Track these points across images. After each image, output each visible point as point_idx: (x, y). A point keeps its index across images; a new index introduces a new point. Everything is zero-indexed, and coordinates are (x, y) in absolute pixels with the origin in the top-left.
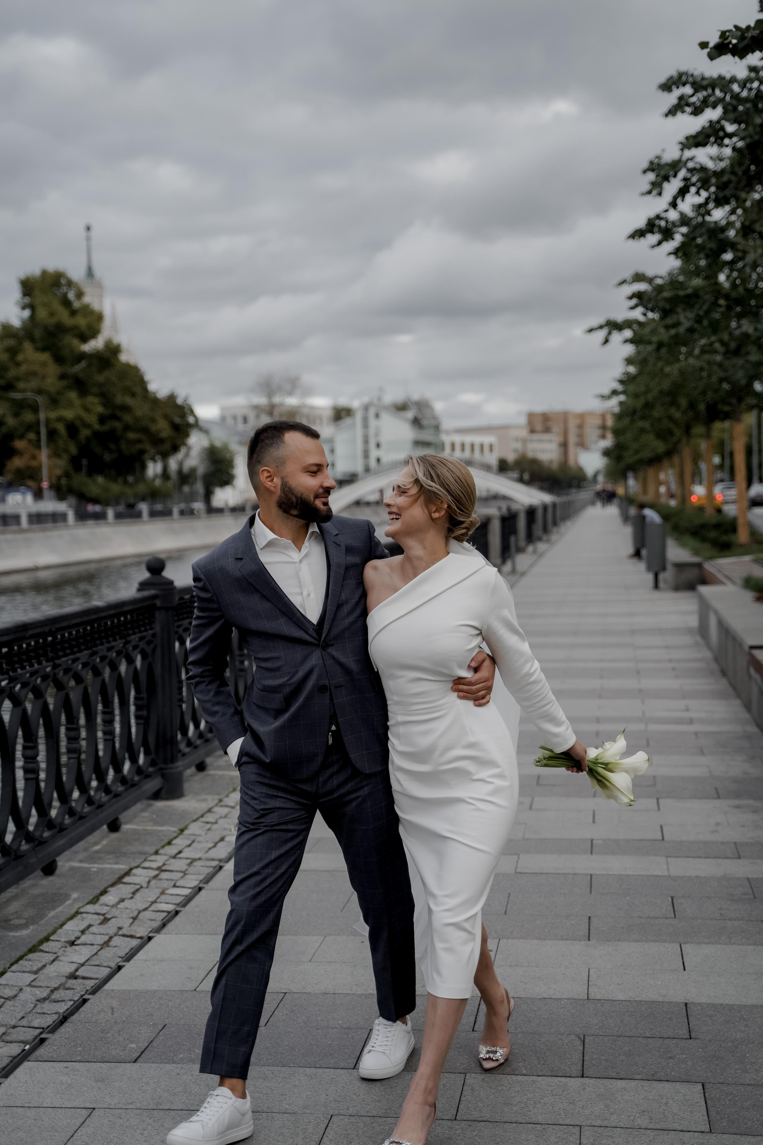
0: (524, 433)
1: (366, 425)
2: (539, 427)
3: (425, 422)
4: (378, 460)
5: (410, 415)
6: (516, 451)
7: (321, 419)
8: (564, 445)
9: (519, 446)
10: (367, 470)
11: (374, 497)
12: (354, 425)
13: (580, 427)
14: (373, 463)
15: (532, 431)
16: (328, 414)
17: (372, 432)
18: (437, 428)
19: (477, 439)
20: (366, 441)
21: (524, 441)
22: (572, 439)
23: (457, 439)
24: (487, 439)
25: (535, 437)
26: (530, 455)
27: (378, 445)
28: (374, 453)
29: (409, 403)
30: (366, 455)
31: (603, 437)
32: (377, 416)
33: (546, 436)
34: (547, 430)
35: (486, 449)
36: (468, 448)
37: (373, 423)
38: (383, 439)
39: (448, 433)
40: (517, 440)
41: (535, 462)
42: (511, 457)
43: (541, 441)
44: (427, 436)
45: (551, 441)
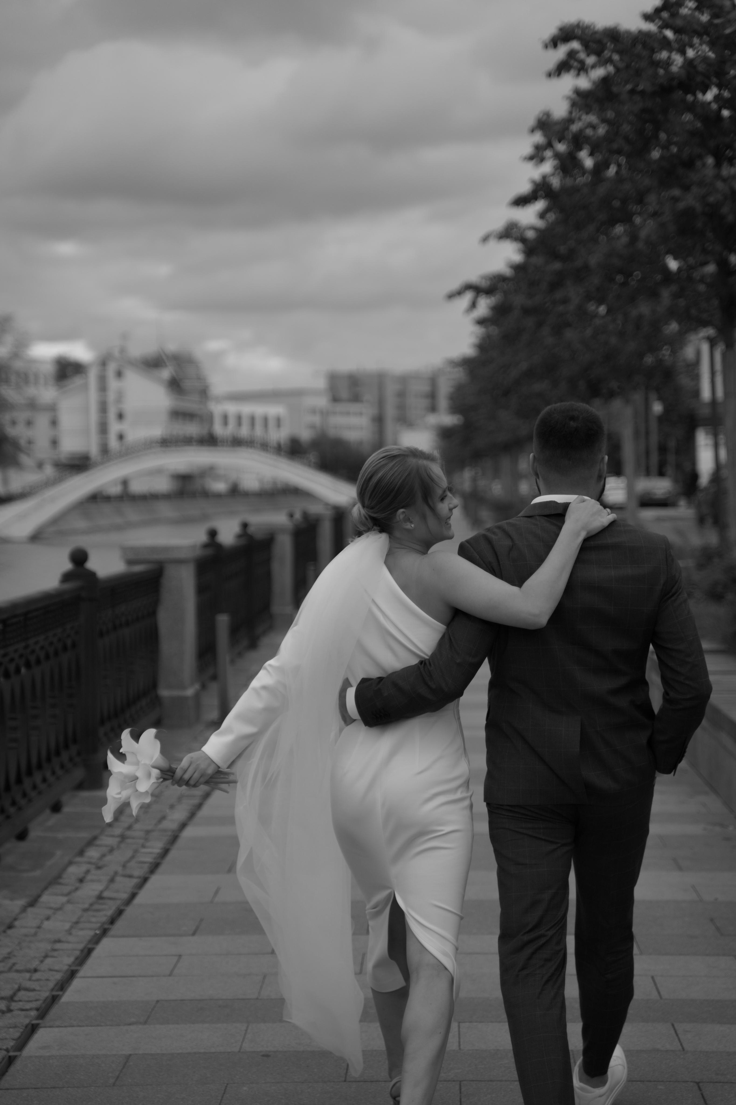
0: (322, 402)
1: (103, 387)
2: (344, 394)
3: (187, 384)
4: (121, 437)
5: (166, 373)
6: (312, 427)
7: (36, 376)
8: (379, 420)
9: (316, 419)
10: (105, 450)
11: (116, 490)
12: (85, 387)
13: (401, 395)
14: (113, 443)
15: (335, 399)
16: (49, 369)
17: (111, 396)
18: (204, 393)
19: (259, 410)
20: (103, 408)
21: (324, 414)
22: (390, 412)
23: (232, 408)
24: (274, 410)
25: (340, 407)
26: (332, 433)
27: (120, 416)
28: (115, 427)
29: (164, 357)
30: (103, 428)
31: (433, 409)
32: (119, 374)
33: (354, 407)
34: (356, 398)
35: (271, 424)
36: (245, 423)
37: (113, 384)
38: (129, 406)
39: (219, 400)
40: (313, 411)
41: (338, 443)
42: (305, 435)
43: (348, 414)
44: (190, 404)
45: (361, 414)
